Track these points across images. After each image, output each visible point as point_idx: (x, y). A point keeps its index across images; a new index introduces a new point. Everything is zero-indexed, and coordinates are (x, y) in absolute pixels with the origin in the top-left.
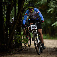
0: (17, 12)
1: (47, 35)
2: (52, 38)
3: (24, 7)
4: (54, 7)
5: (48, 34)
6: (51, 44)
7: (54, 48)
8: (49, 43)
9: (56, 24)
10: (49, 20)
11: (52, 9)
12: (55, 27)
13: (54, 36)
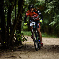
0: (17, 13)
1: (44, 34)
2: (49, 36)
3: (23, 8)
4: (52, 7)
5: (46, 33)
6: (48, 42)
7: (52, 46)
8: (47, 40)
9: (53, 24)
10: (46, 20)
11: (49, 10)
12: (52, 26)
13: (51, 34)
